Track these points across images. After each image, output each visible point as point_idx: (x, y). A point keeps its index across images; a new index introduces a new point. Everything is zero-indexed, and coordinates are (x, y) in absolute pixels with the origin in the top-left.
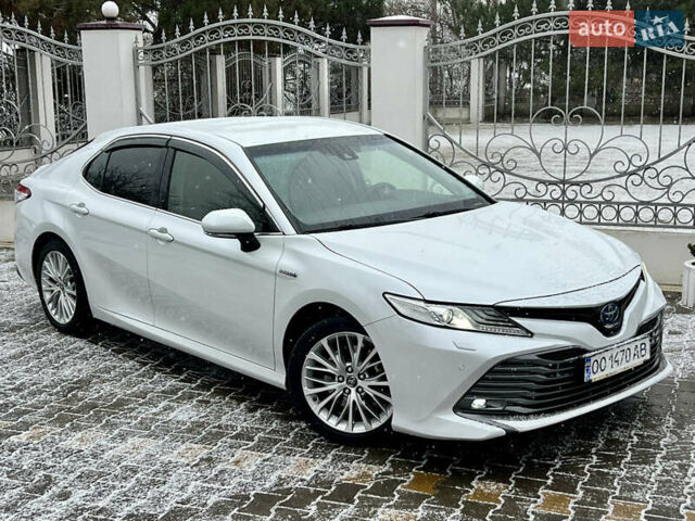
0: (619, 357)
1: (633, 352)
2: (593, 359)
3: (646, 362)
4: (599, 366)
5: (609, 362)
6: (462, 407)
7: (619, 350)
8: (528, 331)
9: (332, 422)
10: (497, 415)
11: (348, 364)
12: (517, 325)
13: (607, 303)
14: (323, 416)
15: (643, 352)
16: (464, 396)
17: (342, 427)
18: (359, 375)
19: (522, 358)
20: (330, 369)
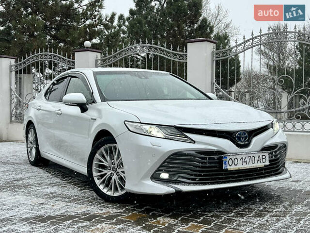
0: (247, 160)
1: (257, 158)
2: (228, 158)
3: (265, 166)
4: (233, 162)
5: (240, 162)
6: (155, 177)
7: (247, 156)
8: (193, 140)
9: (105, 191)
10: (173, 182)
11: (113, 161)
12: (187, 137)
13: (241, 131)
14: (101, 187)
15: (264, 160)
16: (156, 171)
17: (109, 193)
18: (118, 166)
19: (185, 152)
20: (105, 164)
